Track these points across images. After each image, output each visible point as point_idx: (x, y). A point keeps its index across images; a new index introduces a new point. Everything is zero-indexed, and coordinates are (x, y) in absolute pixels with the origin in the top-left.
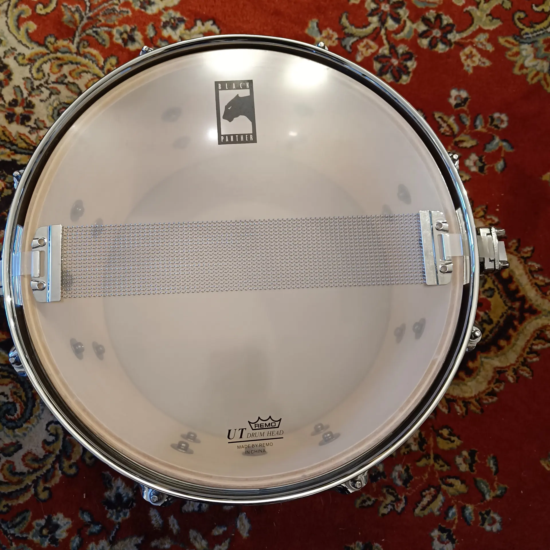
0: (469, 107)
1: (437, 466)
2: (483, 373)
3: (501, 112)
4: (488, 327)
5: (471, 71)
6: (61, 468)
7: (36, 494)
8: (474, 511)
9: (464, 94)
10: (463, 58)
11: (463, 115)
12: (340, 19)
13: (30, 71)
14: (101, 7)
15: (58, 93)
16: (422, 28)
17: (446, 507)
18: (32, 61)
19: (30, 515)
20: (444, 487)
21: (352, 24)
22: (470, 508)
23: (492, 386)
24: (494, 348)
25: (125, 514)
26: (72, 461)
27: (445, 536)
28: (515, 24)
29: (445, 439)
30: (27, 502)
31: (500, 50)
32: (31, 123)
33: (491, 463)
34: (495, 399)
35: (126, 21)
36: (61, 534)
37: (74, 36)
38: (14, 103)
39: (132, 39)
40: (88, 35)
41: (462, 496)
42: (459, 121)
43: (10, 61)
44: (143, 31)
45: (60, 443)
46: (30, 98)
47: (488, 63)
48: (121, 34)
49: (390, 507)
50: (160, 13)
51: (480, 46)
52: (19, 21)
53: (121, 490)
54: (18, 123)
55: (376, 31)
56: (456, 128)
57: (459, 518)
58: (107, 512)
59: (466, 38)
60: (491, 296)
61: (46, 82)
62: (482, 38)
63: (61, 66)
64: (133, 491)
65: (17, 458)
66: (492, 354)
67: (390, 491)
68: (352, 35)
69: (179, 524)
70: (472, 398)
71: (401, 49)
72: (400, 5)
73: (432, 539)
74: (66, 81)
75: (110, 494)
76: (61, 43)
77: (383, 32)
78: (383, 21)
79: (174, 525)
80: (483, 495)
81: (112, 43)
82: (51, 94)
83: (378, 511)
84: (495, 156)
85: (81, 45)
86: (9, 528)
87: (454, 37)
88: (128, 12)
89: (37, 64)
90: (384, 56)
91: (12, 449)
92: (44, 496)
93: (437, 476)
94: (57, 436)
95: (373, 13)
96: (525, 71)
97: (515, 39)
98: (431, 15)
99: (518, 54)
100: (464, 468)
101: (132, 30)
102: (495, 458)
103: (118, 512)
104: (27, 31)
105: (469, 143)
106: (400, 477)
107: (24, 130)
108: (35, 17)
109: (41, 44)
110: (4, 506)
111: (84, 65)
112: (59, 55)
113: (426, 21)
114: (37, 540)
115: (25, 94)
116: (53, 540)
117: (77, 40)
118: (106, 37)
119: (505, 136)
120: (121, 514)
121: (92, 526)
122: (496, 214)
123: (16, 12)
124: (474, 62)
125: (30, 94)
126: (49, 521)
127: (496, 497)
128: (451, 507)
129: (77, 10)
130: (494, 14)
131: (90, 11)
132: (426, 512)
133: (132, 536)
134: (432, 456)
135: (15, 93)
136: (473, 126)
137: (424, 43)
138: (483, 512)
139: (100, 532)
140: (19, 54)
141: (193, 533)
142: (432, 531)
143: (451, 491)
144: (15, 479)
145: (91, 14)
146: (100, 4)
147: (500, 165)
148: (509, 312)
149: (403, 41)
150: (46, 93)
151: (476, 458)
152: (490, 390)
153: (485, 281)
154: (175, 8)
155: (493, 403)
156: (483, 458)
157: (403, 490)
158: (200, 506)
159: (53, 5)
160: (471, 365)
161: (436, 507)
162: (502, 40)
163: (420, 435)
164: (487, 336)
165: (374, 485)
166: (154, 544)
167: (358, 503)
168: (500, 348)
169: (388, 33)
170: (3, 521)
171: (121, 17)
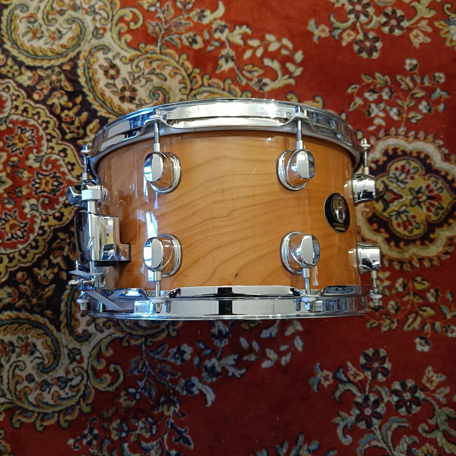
0: (419, 70)
1: (415, 301)
2: (439, 241)
3: (440, 71)
4: (441, 212)
5: (417, 46)
7: (169, 334)
8: (441, 325)
9: (415, 62)
10: (412, 37)
11: (415, 76)
12: (329, 18)
13: (132, 67)
14: (172, 21)
15: (152, 80)
16: (384, 19)
17: (423, 324)
18: (131, 60)
19: (166, 346)
20: (421, 312)
21: (338, 20)
22: (438, 324)
23: (446, 248)
24: (446, 225)
25: (225, 342)
27: (423, 342)
28: (445, 12)
29: (419, 283)
30: (164, 339)
31: (436, 31)
32: (137, 102)
33: (449, 297)
34: (449, 256)
35: (189, 29)
36: (187, 357)
37: (157, 42)
38: (123, 89)
39: (195, 41)
40: (166, 41)
41: (432, 317)
42: (413, 80)
43: (117, 62)
44: (202, 35)
46: (133, 86)
47: (428, 40)
48: (188, 39)
49: (388, 327)
50: (211, 23)
51: (423, 29)
52: (120, 35)
53: (221, 328)
54: (128, 102)
55: (354, 24)
56: (411, 85)
57: (431, 331)
58: (214, 341)
59: (413, 24)
60: (441, 192)
61: (143, 74)
62: (424, 23)
63: (151, 63)
64: (229, 327)
66: (445, 228)
67: (388, 317)
68: (338, 28)
69: (259, 346)
70: (433, 257)
71: (371, 35)
72: (367, 5)
73: (415, 344)
74: (156, 72)
75: (214, 331)
76: (150, 47)
77: (358, 24)
78: (357, 17)
79: (256, 346)
80: (445, 316)
81: (182, 45)
82: (147, 82)
83: (380, 330)
84: (438, 102)
85: (163, 48)
86: (154, 355)
87: (405, 24)
88: (190, 24)
89: (135, 63)
90: (360, 41)
92: (174, 334)
93: (416, 306)
95: (351, 12)
96: (453, 44)
97: (446, 23)
98: (389, 10)
99: (448, 32)
100: (432, 300)
101: (195, 35)
102: (451, 293)
103: (221, 341)
104: (126, 41)
105: (420, 94)
106: (393, 308)
107: (132, 106)
108: (130, 31)
109: (137, 49)
110: (150, 342)
111: (166, 61)
112: (149, 55)
113: (386, 15)
114: (172, 361)
115: (130, 83)
116: (183, 360)
117: (159, 44)
118: (178, 41)
119: (444, 87)
120: (223, 342)
121: (206, 350)
122: (441, 139)
123: (117, 29)
124: (419, 40)
125: (133, 83)
126: (179, 349)
127: (454, 316)
128: (425, 324)
129: (157, 24)
130: (430, 7)
131: (165, 24)
132: (411, 328)
133: (231, 354)
134: (412, 294)
135: (124, 83)
136: (422, 83)
137: (386, 29)
138: (446, 326)
139: (211, 353)
140: (123, 57)
141: (268, 351)
142: (415, 338)
143: (425, 314)
145: (166, 27)
146: (171, 19)
147: (441, 107)
148: (454, 201)
149: (372, 30)
150: (143, 81)
151: (439, 293)
152: (445, 251)
153: (437, 183)
154: (221, 18)
155: (447, 259)
156: (443, 293)
157: (395, 316)
158: (271, 334)
159: (140, 23)
160: (432, 236)
161: (417, 324)
162: (437, 24)
163: (403, 282)
164: (441, 217)
165: (377, 314)
166: (245, 358)
167: (368, 325)
168: (450, 224)
169: (362, 25)
170: (151, 351)
171: (186, 27)
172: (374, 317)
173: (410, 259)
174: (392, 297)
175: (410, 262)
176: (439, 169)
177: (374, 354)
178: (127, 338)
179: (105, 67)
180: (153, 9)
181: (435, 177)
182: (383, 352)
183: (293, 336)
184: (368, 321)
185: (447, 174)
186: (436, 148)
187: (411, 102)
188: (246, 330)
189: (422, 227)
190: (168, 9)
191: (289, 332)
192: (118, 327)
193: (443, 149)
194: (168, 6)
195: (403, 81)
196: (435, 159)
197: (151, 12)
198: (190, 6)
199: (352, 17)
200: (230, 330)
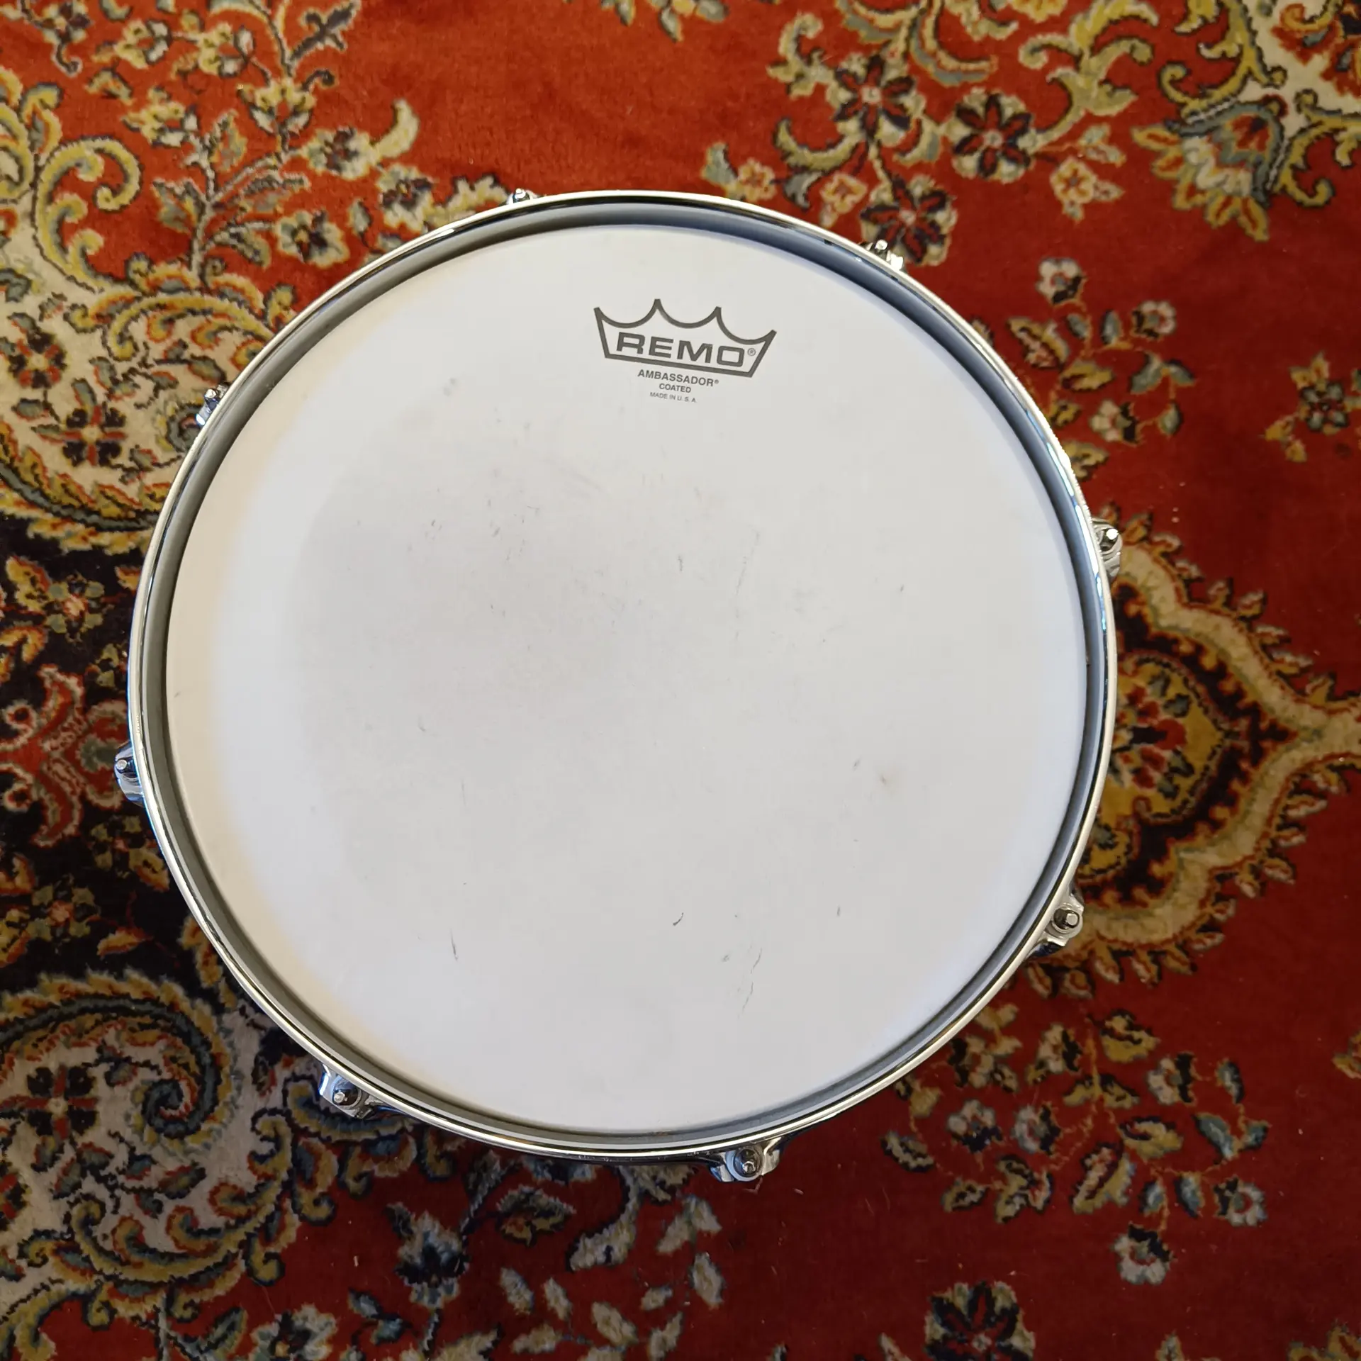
0: (1084, 298)
1: (1110, 1101)
2: (1184, 885)
3: (1157, 298)
4: (1185, 783)
5: (1079, 215)
6: (297, 1209)
7: (250, 1272)
8: (1203, 1185)
9: (1071, 269)
10: (1058, 188)
11: (1074, 317)
12: (775, 135)
13: (104, 343)
14: (240, 178)
15: (173, 384)
16: (959, 131)
17: (1141, 1184)
18: (104, 318)
19: (242, 1317)
20: (1129, 1142)
21: (802, 143)
22: (1192, 1181)
23: (1209, 909)
24: (1203, 828)
25: (449, 1290)
26: (319, 1190)
27: (1144, 1247)
28: (1165, 95)
29: (1120, 1038)
30: (233, 1292)
31: (1140, 159)
32: (123, 459)
33: (1227, 1079)
34: (1219, 938)
35: (300, 201)
36: (317, 1350)
37: (189, 251)
38: (78, 419)
39: (319, 241)
40: (220, 245)
41: (1172, 1158)
42: (1067, 331)
43: (55, 326)
44: (341, 220)
45: (287, 1155)
46: (111, 404)
47: (1115, 192)
48: (294, 233)
49: (1018, 1201)
50: (374, 174)
51: (1093, 156)
52: (63, 231)
53: (432, 1240)
54: (93, 464)
55: (859, 152)
56: (1062, 348)
57: (1171, 1206)
58: (410, 1289)
59: (1060, 141)
60: (1183, 714)
61: (144, 363)
62: (1095, 136)
63: (170, 322)
64: (460, 1236)
65: (198, 1199)
66: (1200, 839)
67: (1015, 1165)
68: (805, 169)
69: (568, 1295)
70: (1167, 941)
71: (920, 185)
72: (903, 85)
73: (1117, 1258)
74: (186, 355)
75: (410, 1252)
76: (164, 270)
77: (873, 152)
78: (870, 129)
79: (557, 1300)
80: (1218, 1149)
81: (275, 254)
82: (157, 389)
83: (992, 1213)
84: (1155, 402)
85: (209, 270)
86: (202, 1352)
87: (1032, 142)
88: (301, 181)
89: (117, 325)
90: (882, 207)
91: (185, 1180)
92: (268, 1272)
93: (1112, 1120)
94: (277, 1140)
95: (846, 112)
96: (1199, 199)
97: (1170, 129)
98: (975, 99)
99: (1179, 161)
100: (1168, 1095)
101: (318, 220)
102: (1234, 1065)
103: (434, 1286)
104: (83, 253)
105: (1095, 378)
106: (1031, 1132)
107: (110, 477)
108: (97, 219)
109: (120, 278)
110: (185, 1307)
111: (222, 315)
112: (162, 297)
113: (966, 115)
115: (101, 395)
117: (197, 258)
118: (261, 243)
119: (1173, 350)
120: (441, 1290)
121: (381, 1323)
122: (1173, 530)
123: (53, 211)
124: (1083, 193)
125: (110, 394)
126: (286, 1325)
127: (1246, 1151)
128: (1151, 1183)
129: (188, 190)
130: (1115, 79)
131: (216, 189)
132: (1098, 1202)
133: (470, 1334)
134: (1096, 1078)
135: (78, 397)
136: (1100, 339)
137: (968, 165)
138: (1223, 1186)
139: (399, 1334)
140: (74, 307)
141: (600, 1311)
142: (1115, 1239)
143: (1146, 1148)
144: (201, 1245)
145: (219, 197)
146: (236, 171)
147: (1168, 419)
148: (1228, 742)
149: (919, 167)
150: (147, 386)
151: (1193, 1071)
152: (1205, 920)
153: (1167, 682)
154: (406, 159)
155: (1215, 948)
156: (1207, 1069)
157: (1041, 1160)
158: (609, 1250)
159: (133, 187)
160: (1157, 869)
161: (1118, 1187)
162: (1140, 136)
163: (1065, 1036)
164: (1185, 802)
165: (979, 1157)
166: (519, 1345)
167: (949, 1200)
168: (1216, 825)
169: (884, 154)
170: (188, 1339)
171: (287, 195)
172: (967, 1171)
173: (1085, 955)
174: (1026, 1096)
175: (1086, 967)
176: (1172, 634)
177: (972, 1305)
178: (103, 1296)
179: (13, 346)
180: (173, 139)
181: (1159, 663)
182: (1004, 1295)
183: (687, 1254)
184: (950, 1183)
185: (1199, 649)
186: (1156, 561)
187: (1064, 408)
188: (523, 1241)
189: (1123, 839)
190: (225, 138)
191: (673, 1239)
192: (70, 1258)
193: (1181, 564)
194: (225, 125)
195: (1035, 337)
196: (1155, 599)
197: (168, 147)
198: (302, 120)
199: (851, 129)
200: (465, 1244)
